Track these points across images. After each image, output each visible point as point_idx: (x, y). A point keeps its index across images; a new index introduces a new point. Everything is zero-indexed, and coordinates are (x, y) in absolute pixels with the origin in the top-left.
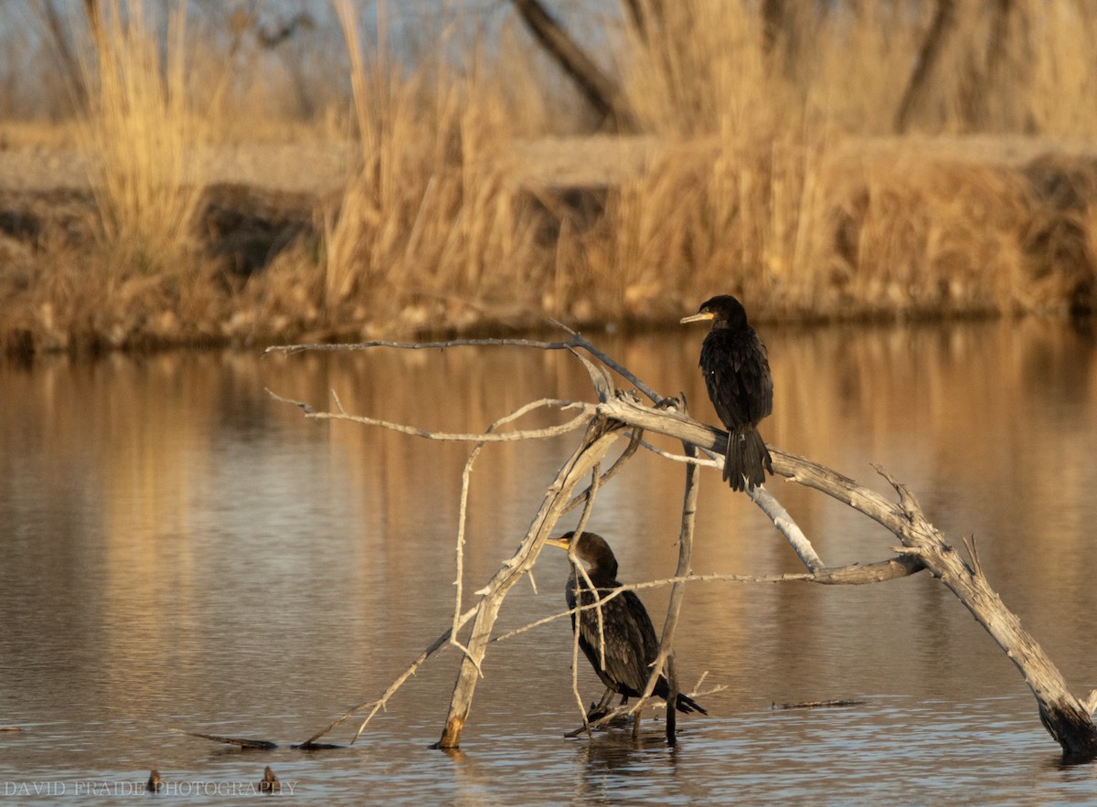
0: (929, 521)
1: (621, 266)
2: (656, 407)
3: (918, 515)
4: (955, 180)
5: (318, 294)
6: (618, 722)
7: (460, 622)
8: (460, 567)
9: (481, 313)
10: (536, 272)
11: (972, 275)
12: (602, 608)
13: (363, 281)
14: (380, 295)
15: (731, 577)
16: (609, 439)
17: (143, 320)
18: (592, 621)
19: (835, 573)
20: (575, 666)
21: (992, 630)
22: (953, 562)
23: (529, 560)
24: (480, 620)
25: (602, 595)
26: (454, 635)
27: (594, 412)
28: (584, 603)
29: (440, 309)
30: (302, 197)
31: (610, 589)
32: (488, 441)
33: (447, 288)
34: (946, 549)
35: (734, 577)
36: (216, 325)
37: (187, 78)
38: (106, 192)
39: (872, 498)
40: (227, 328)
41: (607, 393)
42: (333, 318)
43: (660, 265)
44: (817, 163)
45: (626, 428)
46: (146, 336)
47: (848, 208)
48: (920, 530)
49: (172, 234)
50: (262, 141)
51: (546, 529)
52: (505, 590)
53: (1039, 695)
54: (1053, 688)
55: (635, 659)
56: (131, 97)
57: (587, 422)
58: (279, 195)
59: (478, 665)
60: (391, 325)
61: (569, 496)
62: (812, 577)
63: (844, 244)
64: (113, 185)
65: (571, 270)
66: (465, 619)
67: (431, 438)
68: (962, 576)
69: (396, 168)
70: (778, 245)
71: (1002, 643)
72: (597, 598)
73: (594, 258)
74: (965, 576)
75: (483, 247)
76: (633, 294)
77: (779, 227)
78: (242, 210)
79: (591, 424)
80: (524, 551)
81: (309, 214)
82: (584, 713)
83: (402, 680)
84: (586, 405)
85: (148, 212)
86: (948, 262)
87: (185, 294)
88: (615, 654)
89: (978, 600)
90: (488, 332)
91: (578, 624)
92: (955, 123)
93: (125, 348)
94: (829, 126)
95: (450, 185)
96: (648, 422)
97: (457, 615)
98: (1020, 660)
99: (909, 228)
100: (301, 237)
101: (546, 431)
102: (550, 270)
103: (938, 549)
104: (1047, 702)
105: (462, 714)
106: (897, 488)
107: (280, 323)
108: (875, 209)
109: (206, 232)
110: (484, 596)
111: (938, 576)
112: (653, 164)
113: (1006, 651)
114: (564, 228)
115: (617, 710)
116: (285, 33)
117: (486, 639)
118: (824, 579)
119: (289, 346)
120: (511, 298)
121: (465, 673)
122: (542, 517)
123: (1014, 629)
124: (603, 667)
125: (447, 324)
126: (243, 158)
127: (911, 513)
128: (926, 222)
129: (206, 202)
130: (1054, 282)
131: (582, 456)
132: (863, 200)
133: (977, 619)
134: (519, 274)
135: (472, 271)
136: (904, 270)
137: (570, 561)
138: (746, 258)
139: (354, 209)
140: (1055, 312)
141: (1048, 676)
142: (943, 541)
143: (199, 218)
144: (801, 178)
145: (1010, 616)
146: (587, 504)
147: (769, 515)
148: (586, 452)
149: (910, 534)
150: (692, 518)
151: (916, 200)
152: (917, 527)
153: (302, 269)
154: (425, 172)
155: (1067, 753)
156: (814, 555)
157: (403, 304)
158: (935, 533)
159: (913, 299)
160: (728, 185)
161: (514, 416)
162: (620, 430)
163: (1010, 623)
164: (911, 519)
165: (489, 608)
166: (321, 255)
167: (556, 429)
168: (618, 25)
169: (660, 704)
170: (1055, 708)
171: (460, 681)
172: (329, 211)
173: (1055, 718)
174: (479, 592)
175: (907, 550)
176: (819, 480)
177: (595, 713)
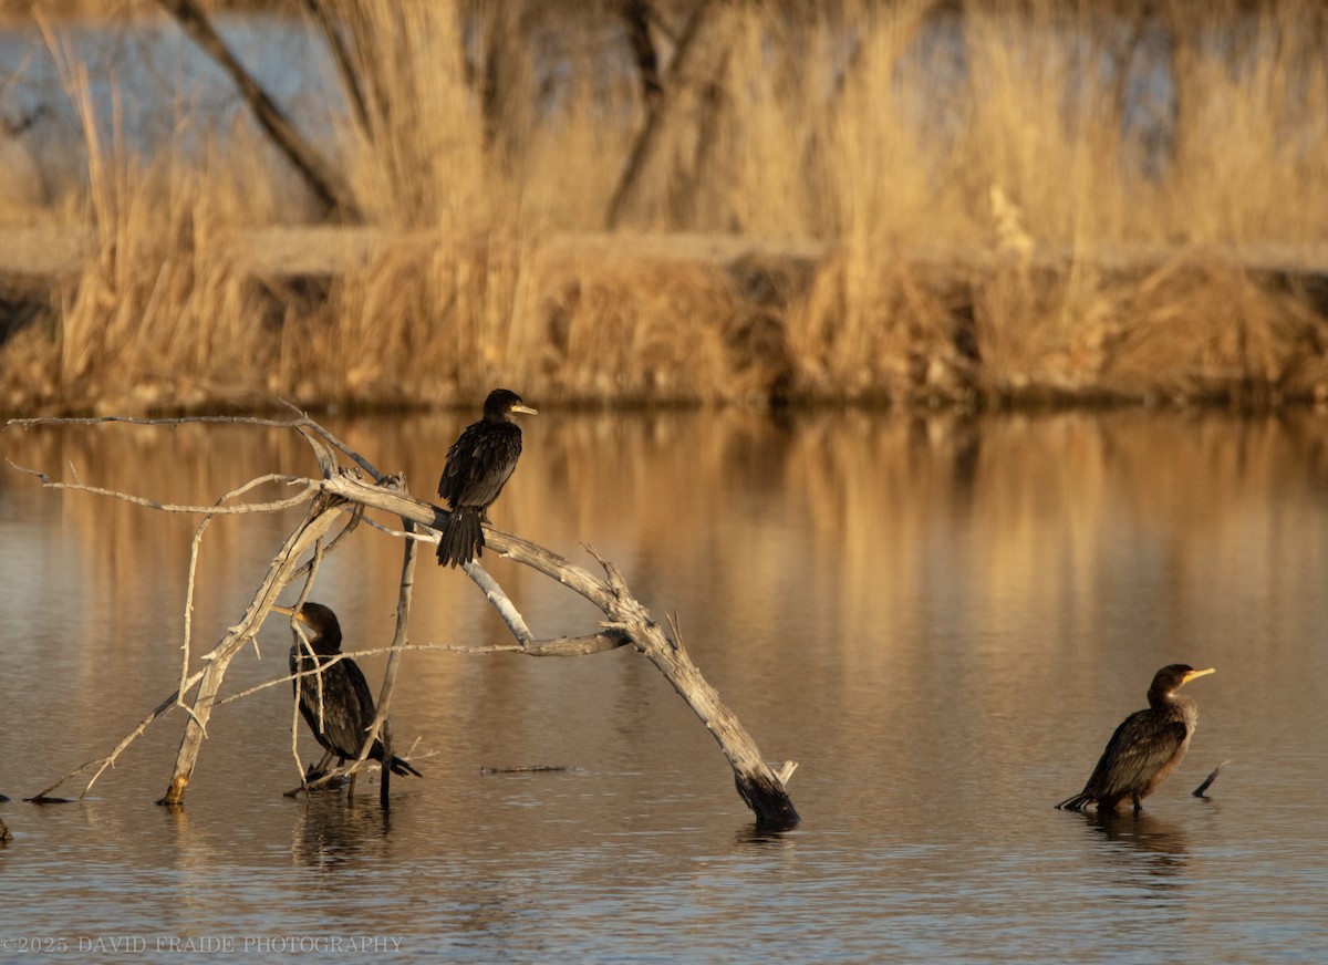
0: (634, 597)
1: (344, 350)
2: (377, 484)
3: (624, 592)
4: (662, 276)
5: (55, 370)
6: (335, 783)
7: (187, 684)
8: (188, 632)
9: (209, 393)
10: (262, 355)
11: (676, 366)
12: (322, 674)
13: (97, 359)
14: (114, 374)
15: (445, 647)
16: (332, 514)
18: (312, 688)
19: (544, 645)
20: (295, 728)
21: (692, 702)
22: (657, 637)
23: (253, 628)
24: (205, 683)
25: (322, 662)
26: (181, 697)
27: (319, 488)
28: (305, 670)
29: (170, 387)
30: (41, 279)
31: (330, 656)
32: (215, 513)
33: (177, 367)
34: (650, 625)
35: (449, 647)
39: (581, 575)
41: (331, 470)
42: (68, 394)
43: (380, 351)
44: (532, 257)
45: (348, 504)
47: (560, 300)
48: (626, 606)
51: (270, 598)
52: (230, 656)
53: (735, 765)
54: (750, 760)
57: (312, 497)
58: (19, 276)
59: (203, 726)
60: (124, 401)
61: (293, 567)
62: (522, 649)
63: (556, 333)
65: (296, 353)
66: (191, 682)
67: (163, 510)
68: (665, 651)
69: (131, 253)
70: (493, 334)
71: (701, 715)
72: (318, 664)
73: (318, 343)
74: (668, 650)
75: (213, 329)
76: (354, 377)
77: (493, 316)
79: (315, 499)
80: (249, 619)
81: (48, 295)
82: (303, 774)
83: (131, 739)
84: (311, 481)
86: (654, 354)
88: (333, 720)
89: (679, 674)
90: (215, 411)
91: (298, 689)
92: (662, 222)
94: (543, 222)
95: (182, 270)
96: (370, 498)
97: (184, 679)
98: (718, 731)
100: (39, 317)
101: (272, 505)
102: (275, 353)
103: (643, 624)
104: (741, 773)
105: (187, 772)
106: (605, 566)
107: (17, 398)
108: (585, 302)
110: (210, 661)
111: (641, 650)
112: (375, 257)
113: (705, 722)
114: (290, 314)
115: (334, 772)
116: (28, 123)
117: (211, 702)
118: (534, 651)
119: (30, 419)
120: (239, 379)
121: (190, 733)
122: (266, 587)
123: (713, 702)
124: (322, 731)
125: (176, 403)
127: (617, 590)
128: (634, 315)
130: (755, 375)
131: (307, 529)
132: (574, 293)
133: (678, 692)
134: (246, 357)
135: (201, 351)
136: (611, 360)
137: (292, 628)
138: (462, 343)
139: (91, 291)
140: (754, 403)
141: (744, 747)
142: (647, 617)
144: (516, 271)
145: (710, 690)
146: (310, 575)
147: (483, 589)
148: (310, 525)
149: (616, 610)
150: (409, 590)
151: (625, 294)
152: (623, 604)
153: (39, 346)
154: (159, 258)
155: (761, 819)
156: (524, 627)
157: (135, 382)
158: (640, 610)
159: (620, 387)
160: (446, 275)
161: (242, 490)
162: (343, 505)
163: (710, 696)
164: (617, 596)
165: (214, 672)
166: (58, 334)
167: (282, 503)
168: (345, 122)
169: (377, 767)
170: (750, 778)
171: (185, 742)
172: (66, 293)
173: (750, 787)
174: (205, 657)
175: (612, 625)
176: (530, 557)
177: (313, 774)
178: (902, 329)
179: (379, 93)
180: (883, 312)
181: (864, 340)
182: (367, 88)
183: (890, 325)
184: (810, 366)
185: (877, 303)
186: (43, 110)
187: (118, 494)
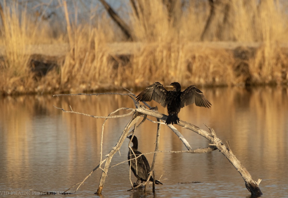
0: (218, 137)
1: (134, 74)
2: (150, 110)
3: (215, 136)
4: (216, 53)
5: (59, 82)
6: (141, 188)
7: (101, 163)
8: (102, 149)
9: (99, 86)
10: (113, 76)
11: (221, 76)
12: (137, 159)
13: (70, 78)
14: (74, 82)
15: (169, 151)
16: (138, 117)
17: (15, 88)
18: (134, 162)
19: (195, 150)
20: (130, 173)
21: (234, 164)
22: (224, 147)
23: (119, 148)
24: (107, 162)
25: (137, 156)
26: (100, 166)
27: (135, 111)
28: (132, 158)
29: (89, 85)
30: (54, 57)
31: (139, 155)
32: (108, 118)
33: (91, 80)
34: (222, 144)
35: (170, 151)
36: (34, 89)
37: (26, 28)
38: (6, 56)
39: (204, 132)
40: (36, 90)
41: (138, 106)
42: (63, 87)
43: (144, 74)
44: (182, 48)
45: (142, 115)
46: (16, 92)
47: (190, 60)
48: (216, 140)
49: (23, 66)
50: (44, 44)
51: (123, 140)
52: (113, 155)
53: (246, 180)
54: (249, 178)
55: (144, 172)
56: (12, 33)
57: (133, 113)
58: (49, 57)
59: (106, 173)
60: (77, 89)
61: (129, 131)
62: (189, 151)
63: (189, 68)
64: (8, 55)
65: (122, 75)
66: (103, 162)
67: (94, 117)
68: (226, 151)
69: (79, 50)
70: (173, 69)
71: (236, 168)
72: (136, 157)
73: (127, 72)
74: (227, 151)
75: (100, 69)
76: (137, 81)
77: (173, 64)
78: (40, 61)
79: (134, 114)
80: (117, 145)
81: (57, 62)
82: (132, 185)
83: (87, 177)
84: (133, 109)
85: (17, 61)
86: (215, 73)
87: (26, 81)
88: (139, 171)
89: (230, 157)
90: (101, 91)
91: (131, 163)
92: (215, 38)
93: (11, 95)
94: (185, 39)
95: (92, 54)
96: (148, 113)
97: (101, 161)
98: (241, 172)
99: (205, 65)
100: (54, 67)
101: (123, 116)
102: (116, 75)
103: (220, 144)
104: (247, 182)
105: (102, 185)
106: (210, 129)
107: (49, 88)
108: (197, 60)
109: (31, 66)
110: (108, 156)
111: (220, 151)
112: (142, 50)
113: (237, 169)
114: (120, 65)
115: (140, 184)
116: (49, 17)
117: (108, 167)
118: (192, 152)
119: (59, 95)
120: (107, 82)
121: (103, 175)
122: (122, 137)
123: (239, 164)
124: (137, 174)
125: (91, 89)
126: (40, 48)
127: (213, 135)
128: (210, 63)
129: (31, 58)
130: (241, 78)
131: (132, 122)
132: (194, 58)
133: (230, 162)
134: (109, 76)
135: (97, 75)
136: (204, 75)
137: (129, 147)
138: (165, 72)
139: (68, 61)
140: (241, 85)
141: (247, 176)
142: (221, 142)
143: (29, 63)
144: (178, 52)
145: (238, 161)
146: (133, 133)
147: (178, 136)
148: (133, 121)
149: (213, 141)
150: (159, 137)
151: (207, 58)
152: (215, 139)
153: (55, 75)
154: (85, 51)
155: (252, 194)
156: (189, 146)
157: (80, 84)
158: (219, 140)
159: (206, 82)
160: (160, 54)
161: (115, 112)
162: (141, 115)
163: (238, 163)
164: (213, 137)
165: (109, 159)
166: (60, 72)
167: (125, 115)
168: (132, 14)
169: (151, 183)
170: (249, 184)
171: (102, 177)
172: (62, 61)
173: (249, 186)
174: (106, 155)
175: (212, 145)
176: (190, 127)
177: (135, 185)
178: (279, 65)
179: (141, 6)
180: (274, 61)
181: (270, 68)
182: (137, 5)
183: (276, 64)
184: (256, 75)
185: (273, 58)
186: (54, 13)
187: (83, 114)
